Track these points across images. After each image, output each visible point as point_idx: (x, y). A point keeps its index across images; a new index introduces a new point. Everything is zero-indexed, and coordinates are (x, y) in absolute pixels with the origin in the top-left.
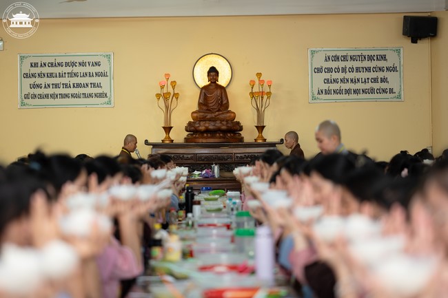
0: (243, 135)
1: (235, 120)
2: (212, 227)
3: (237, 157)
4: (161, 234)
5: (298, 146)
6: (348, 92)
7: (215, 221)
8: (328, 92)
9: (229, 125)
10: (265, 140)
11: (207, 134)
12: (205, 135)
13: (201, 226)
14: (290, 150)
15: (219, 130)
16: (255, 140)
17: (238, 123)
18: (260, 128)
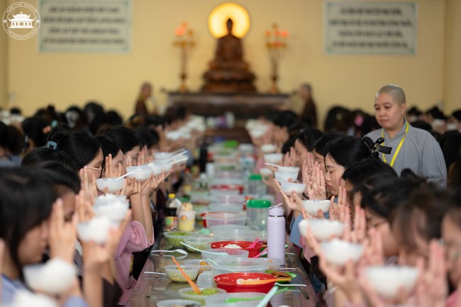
2: (225, 190)
4: (175, 202)
6: (362, 45)
7: (228, 182)
8: (342, 44)
13: (215, 187)
18: (275, 78)
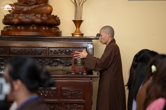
0: (61, 30)
1: (52, 14)
3: (52, 51)
5: (113, 41)
9: (43, 18)
10: (83, 34)
11: (21, 27)
12: (19, 28)
14: (105, 46)
15: (32, 23)
16: (73, 34)
17: (55, 17)
18: (78, 23)
